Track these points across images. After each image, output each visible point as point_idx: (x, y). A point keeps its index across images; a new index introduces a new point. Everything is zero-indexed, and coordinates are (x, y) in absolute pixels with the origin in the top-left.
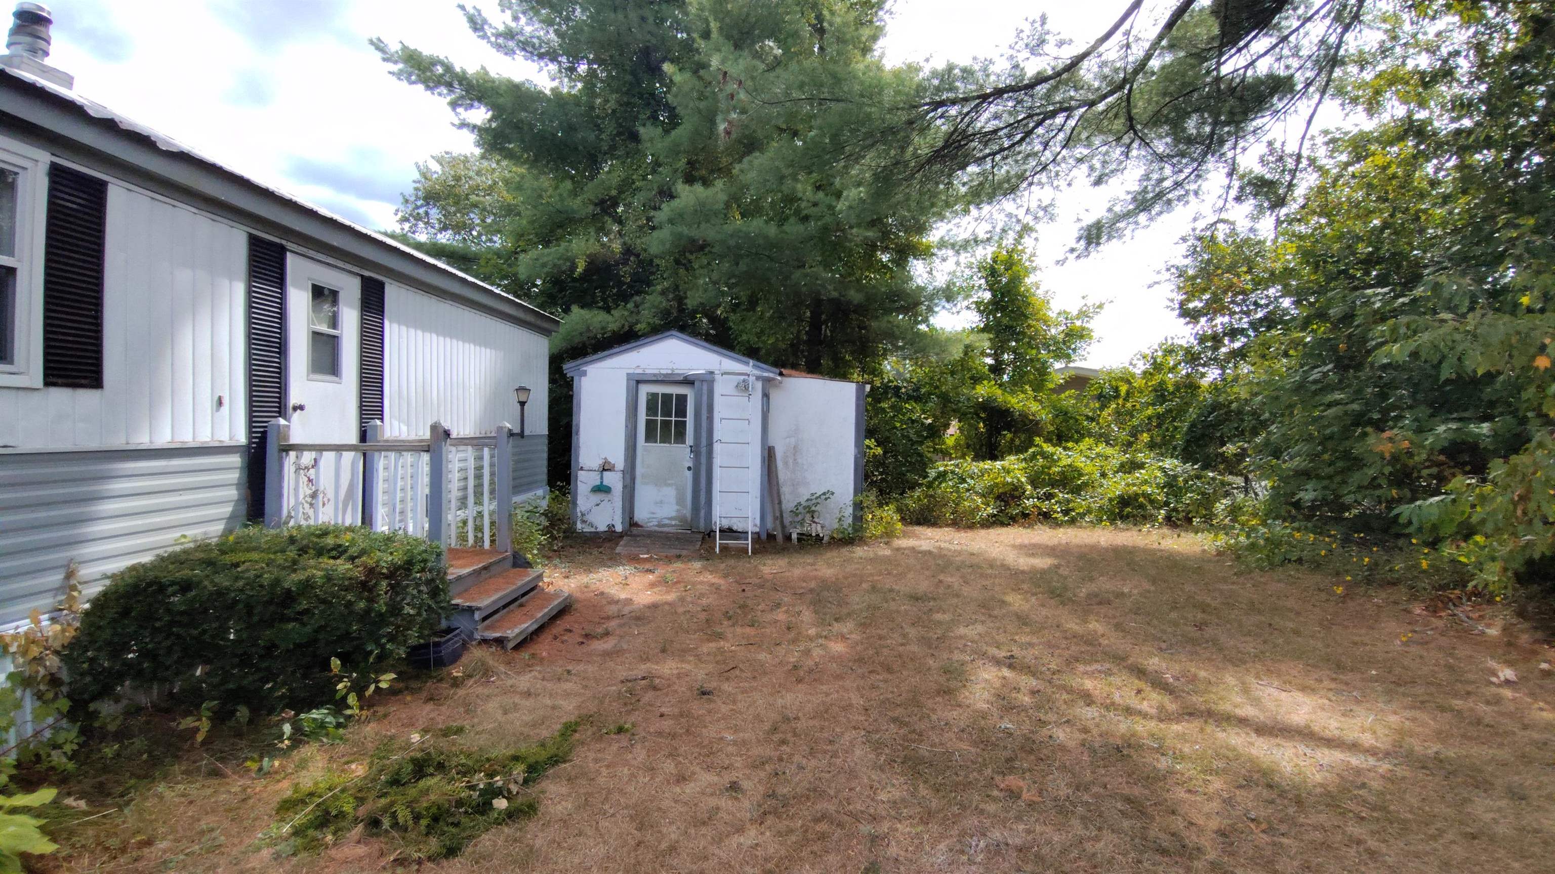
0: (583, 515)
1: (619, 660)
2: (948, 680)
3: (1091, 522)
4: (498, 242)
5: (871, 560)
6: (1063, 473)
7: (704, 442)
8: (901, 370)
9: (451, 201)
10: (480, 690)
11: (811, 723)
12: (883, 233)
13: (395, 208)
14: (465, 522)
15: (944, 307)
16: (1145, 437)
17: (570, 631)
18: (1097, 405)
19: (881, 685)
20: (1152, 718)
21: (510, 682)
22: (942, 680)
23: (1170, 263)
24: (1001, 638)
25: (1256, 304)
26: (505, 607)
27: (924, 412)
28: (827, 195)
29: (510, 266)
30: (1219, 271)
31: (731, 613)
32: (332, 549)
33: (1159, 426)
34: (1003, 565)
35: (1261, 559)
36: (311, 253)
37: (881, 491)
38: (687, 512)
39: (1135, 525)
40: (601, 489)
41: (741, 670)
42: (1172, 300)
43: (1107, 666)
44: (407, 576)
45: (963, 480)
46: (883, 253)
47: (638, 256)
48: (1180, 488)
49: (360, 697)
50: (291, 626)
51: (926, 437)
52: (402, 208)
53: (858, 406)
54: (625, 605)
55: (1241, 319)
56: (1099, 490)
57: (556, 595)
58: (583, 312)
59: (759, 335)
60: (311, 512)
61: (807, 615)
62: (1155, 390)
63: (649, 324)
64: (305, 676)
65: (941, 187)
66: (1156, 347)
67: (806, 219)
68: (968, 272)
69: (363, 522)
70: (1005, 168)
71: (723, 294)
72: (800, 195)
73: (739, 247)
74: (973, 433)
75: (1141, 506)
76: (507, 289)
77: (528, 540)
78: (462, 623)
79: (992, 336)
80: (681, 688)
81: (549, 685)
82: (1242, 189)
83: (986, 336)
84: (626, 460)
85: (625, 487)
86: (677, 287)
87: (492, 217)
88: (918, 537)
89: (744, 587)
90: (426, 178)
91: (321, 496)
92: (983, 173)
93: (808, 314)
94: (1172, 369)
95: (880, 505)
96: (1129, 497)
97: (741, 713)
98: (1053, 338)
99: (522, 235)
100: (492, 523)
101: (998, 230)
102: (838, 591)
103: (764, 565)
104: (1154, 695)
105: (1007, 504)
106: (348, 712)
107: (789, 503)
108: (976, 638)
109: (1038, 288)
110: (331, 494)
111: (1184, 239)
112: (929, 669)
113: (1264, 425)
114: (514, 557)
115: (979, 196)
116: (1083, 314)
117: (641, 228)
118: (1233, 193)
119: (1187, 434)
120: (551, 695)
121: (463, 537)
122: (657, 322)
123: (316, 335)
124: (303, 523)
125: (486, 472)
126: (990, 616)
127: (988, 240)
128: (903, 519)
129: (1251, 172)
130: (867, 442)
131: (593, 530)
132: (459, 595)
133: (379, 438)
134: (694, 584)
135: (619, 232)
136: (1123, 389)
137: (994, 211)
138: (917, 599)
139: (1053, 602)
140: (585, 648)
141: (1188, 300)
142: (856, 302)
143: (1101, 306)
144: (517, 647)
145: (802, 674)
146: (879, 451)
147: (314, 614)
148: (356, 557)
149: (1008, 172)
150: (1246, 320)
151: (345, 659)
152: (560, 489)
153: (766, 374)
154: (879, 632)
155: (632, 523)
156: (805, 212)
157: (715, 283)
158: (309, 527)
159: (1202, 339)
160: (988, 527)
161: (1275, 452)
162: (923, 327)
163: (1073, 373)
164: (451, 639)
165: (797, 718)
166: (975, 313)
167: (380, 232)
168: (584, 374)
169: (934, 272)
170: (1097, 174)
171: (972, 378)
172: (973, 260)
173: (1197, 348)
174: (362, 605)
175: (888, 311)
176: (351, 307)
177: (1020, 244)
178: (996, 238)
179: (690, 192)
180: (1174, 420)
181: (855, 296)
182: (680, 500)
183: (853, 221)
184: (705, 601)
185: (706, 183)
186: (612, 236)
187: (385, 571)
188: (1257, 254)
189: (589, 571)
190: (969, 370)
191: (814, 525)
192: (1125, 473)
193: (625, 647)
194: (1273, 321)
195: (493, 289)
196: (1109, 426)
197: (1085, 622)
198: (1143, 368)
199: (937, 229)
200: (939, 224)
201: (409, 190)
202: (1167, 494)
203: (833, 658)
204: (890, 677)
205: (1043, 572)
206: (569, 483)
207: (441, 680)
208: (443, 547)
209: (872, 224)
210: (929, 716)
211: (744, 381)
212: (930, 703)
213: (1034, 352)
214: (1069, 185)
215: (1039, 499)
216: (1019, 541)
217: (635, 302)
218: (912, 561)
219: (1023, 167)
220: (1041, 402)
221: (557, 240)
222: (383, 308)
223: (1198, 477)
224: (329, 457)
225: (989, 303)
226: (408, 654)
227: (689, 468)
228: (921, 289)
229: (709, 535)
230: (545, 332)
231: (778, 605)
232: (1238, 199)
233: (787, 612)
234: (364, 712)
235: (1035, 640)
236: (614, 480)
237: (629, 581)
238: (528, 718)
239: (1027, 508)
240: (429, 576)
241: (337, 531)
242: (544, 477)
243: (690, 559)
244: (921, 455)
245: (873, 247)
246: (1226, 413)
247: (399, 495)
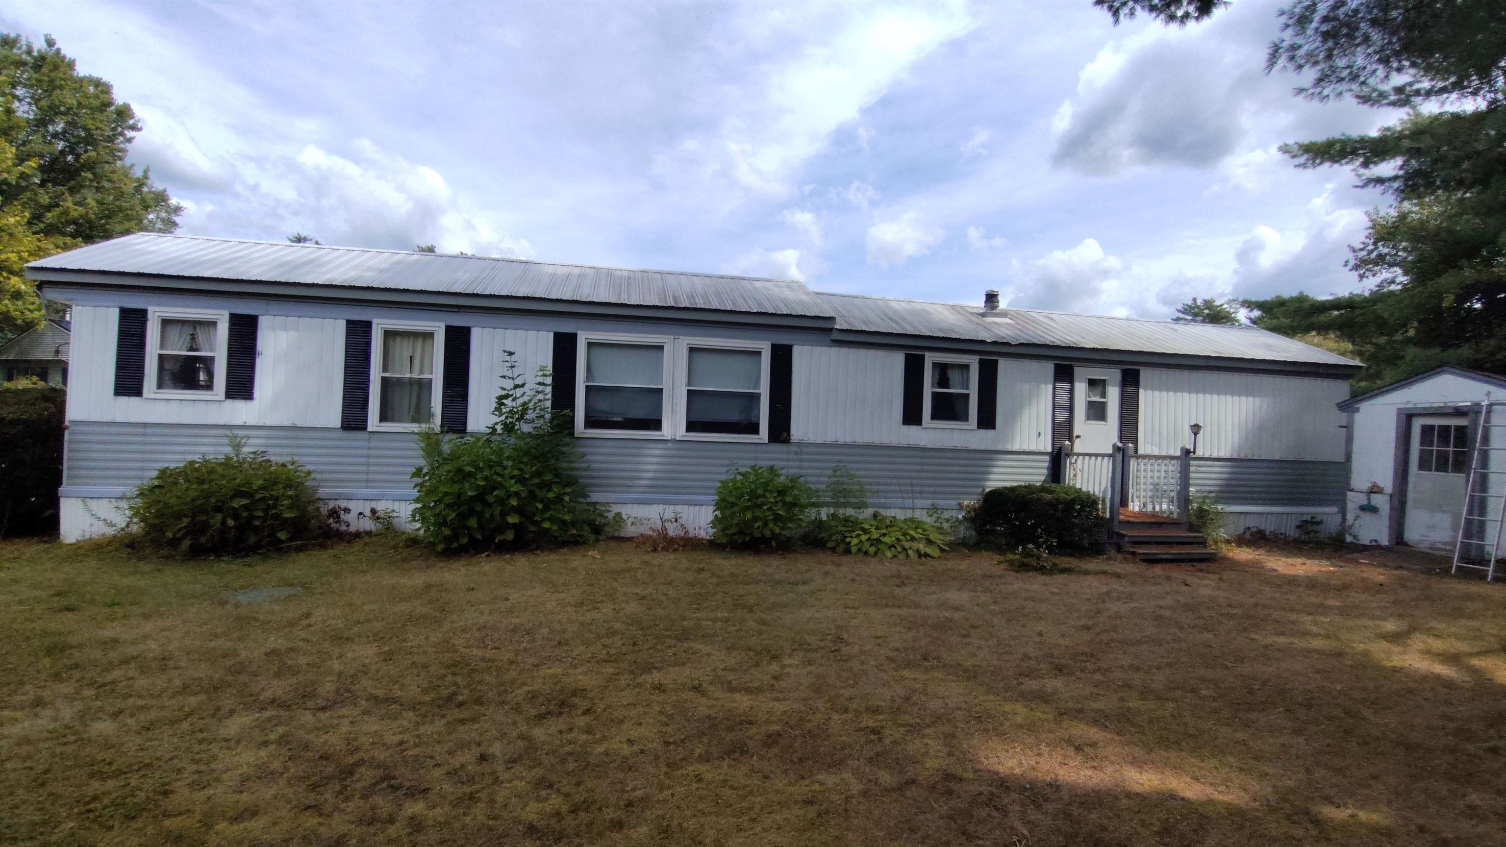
0: (1352, 529)
26: (1157, 543)
36: (1089, 365)
40: (1368, 508)
84: (1395, 484)
85: (1393, 509)
114: (1190, 525)
123: (1090, 402)
131: (1360, 542)
155: (1400, 541)
168: (1357, 410)
176: (1114, 385)
182: (1452, 527)
222: (1139, 383)
224: (1097, 459)
230: (1341, 377)
236: (1382, 502)
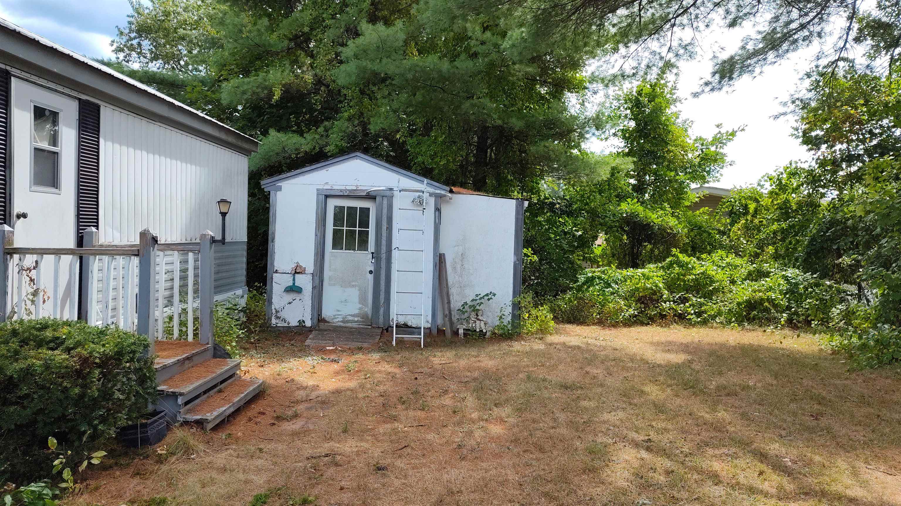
0: (277, 312)
1: (306, 439)
2: (593, 460)
3: (721, 323)
4: (203, 71)
5: (527, 354)
6: (697, 280)
7: (384, 249)
8: (556, 188)
9: (161, 34)
10: (181, 466)
11: (472, 496)
12: (542, 69)
13: (112, 39)
14: (171, 318)
15: (594, 134)
16: (771, 249)
17: (264, 414)
18: (728, 221)
19: (534, 463)
20: (772, 497)
21: (207, 460)
22: (587, 459)
23: (796, 96)
24: (640, 423)
25: (870, 132)
26: (205, 392)
27: (575, 225)
28: (493, 34)
29: (213, 92)
30: (839, 104)
31: (405, 398)
32: (50, 341)
33: (783, 240)
34: (642, 360)
35: (872, 358)
36: (34, 78)
37: (536, 293)
38: (368, 310)
39: (761, 326)
40: (294, 289)
41: (412, 448)
42: (797, 129)
43: (734, 450)
44: (118, 366)
45: (609, 285)
46: (542, 86)
47: (328, 86)
48: (801, 295)
49: (74, 472)
50: (12, 409)
51: (578, 247)
52: (117, 39)
53: (517, 219)
54: (312, 391)
55: (857, 146)
56: (729, 295)
57: (252, 382)
58: (279, 135)
59: (432, 157)
60: (32, 308)
61: (471, 401)
62: (781, 208)
63: (337, 146)
64: (25, 454)
65: (594, 27)
66: (782, 170)
67: (475, 55)
68: (615, 103)
69: (79, 317)
70: (651, 11)
71: (402, 120)
72: (470, 34)
73: (416, 79)
74: (618, 243)
75: (767, 310)
76: (210, 113)
77: (228, 333)
78: (166, 407)
79: (635, 159)
80: (359, 464)
81: (243, 462)
82: (860, 30)
83: (630, 159)
84: (315, 265)
85: (314, 288)
86: (362, 114)
87: (198, 49)
88: (568, 334)
89: (416, 375)
90: (139, 13)
91: (41, 294)
92: (631, 16)
93: (476, 139)
94: (795, 190)
95: (536, 306)
96: (755, 302)
97: (411, 487)
98: (690, 162)
99: (225, 65)
100: (196, 319)
101: (643, 66)
102: (497, 380)
103: (435, 356)
104: (775, 477)
105: (647, 306)
106: (64, 485)
107: (456, 303)
108: (618, 423)
109: (677, 118)
110: (50, 293)
111: (808, 75)
112: (576, 449)
113: (876, 239)
114: (215, 348)
115: (627, 37)
116: (718, 141)
117: (330, 61)
118: (853, 34)
119: (807, 246)
120: (244, 471)
121: (169, 331)
122: (345, 145)
123: (37, 150)
124: (26, 318)
125: (191, 273)
126: (630, 404)
127: (634, 74)
128: (555, 318)
129: (869, 15)
130: (525, 251)
131: (286, 325)
132: (165, 382)
133: (95, 243)
134: (372, 373)
135: (311, 65)
136: (752, 206)
137: (640, 49)
138: (566, 388)
139: (685, 393)
140: (275, 429)
141: (811, 130)
142: (516, 129)
143: (733, 134)
144: (215, 429)
145: (465, 452)
146: (535, 258)
147: (33, 399)
148: (72, 349)
149: (653, 14)
150: (862, 147)
151: (62, 439)
152: (258, 289)
153: (438, 191)
154: (533, 416)
155: (319, 319)
156: (474, 50)
157: (395, 111)
158: (30, 321)
159: (822, 163)
160: (630, 326)
161: (885, 264)
162: (575, 151)
163: (707, 192)
164: (155, 421)
165: (460, 492)
166: (621, 140)
167: (98, 61)
168: (280, 189)
169: (586, 104)
170: (732, 16)
171: (617, 196)
172: (620, 93)
173: (818, 171)
174: (77, 390)
175: (545, 137)
176: (68, 126)
177: (662, 78)
178: (641, 73)
179: (373, 30)
180: (796, 235)
181: (517, 124)
182: (363, 300)
183: (516, 58)
184: (381, 388)
185: (388, 23)
186: (305, 69)
187: (97, 361)
188: (873, 89)
189: (281, 360)
190: (615, 189)
191: (478, 322)
192: (752, 280)
193: (311, 427)
194: (886, 148)
195: (199, 113)
196: (738, 239)
197: (714, 410)
198: (770, 188)
199: (590, 65)
200: (592, 61)
201: (124, 25)
202: (789, 300)
203: (492, 438)
204: (541, 456)
205: (678, 366)
206: (265, 284)
207: (147, 457)
208: (150, 340)
209: (533, 60)
210: (575, 492)
211: (419, 197)
212: (576, 480)
213: (673, 174)
214: (707, 26)
215: (674, 302)
216: (656, 339)
217: (325, 127)
218: (563, 355)
219: (667, 11)
220: (678, 218)
221: (256, 70)
222: (99, 128)
223: (817, 285)
224: (48, 260)
225: (633, 130)
226: (118, 434)
227: (371, 272)
228: (575, 118)
229: (387, 330)
230: (246, 152)
231: (446, 392)
232: (857, 40)
233: (453, 397)
234: (78, 486)
235: (670, 427)
236: (305, 282)
237: (317, 369)
238: (223, 491)
239: (664, 310)
240: (137, 365)
241: (55, 325)
242: (243, 278)
243: (369, 351)
244: (572, 263)
245: (531, 81)
246: (842, 229)
247: (111, 294)
